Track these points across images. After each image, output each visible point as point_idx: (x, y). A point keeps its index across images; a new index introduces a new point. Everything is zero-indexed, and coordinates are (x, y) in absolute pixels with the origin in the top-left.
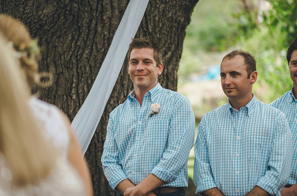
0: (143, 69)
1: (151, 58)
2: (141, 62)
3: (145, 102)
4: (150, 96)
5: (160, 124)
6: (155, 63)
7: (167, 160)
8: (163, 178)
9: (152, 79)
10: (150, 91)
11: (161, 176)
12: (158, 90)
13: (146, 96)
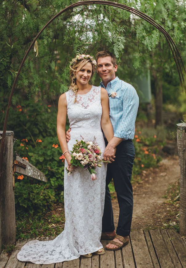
0: (106, 69)
1: (110, 62)
2: (104, 66)
3: (108, 87)
4: (111, 84)
5: (114, 102)
6: (112, 65)
7: (124, 130)
8: (118, 136)
9: (111, 75)
10: (111, 82)
11: (119, 136)
12: (116, 81)
13: (109, 85)
